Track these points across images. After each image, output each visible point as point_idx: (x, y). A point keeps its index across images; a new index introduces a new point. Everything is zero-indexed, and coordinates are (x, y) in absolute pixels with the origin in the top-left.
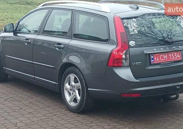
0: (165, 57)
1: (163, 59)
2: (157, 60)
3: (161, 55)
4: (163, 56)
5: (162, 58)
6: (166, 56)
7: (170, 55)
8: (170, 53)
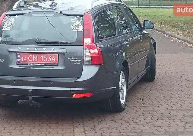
0: (35, 57)
1: (31, 60)
2: (24, 60)
3: (30, 55)
4: (33, 57)
5: (31, 58)
6: (37, 57)
7: (42, 56)
8: (42, 55)
